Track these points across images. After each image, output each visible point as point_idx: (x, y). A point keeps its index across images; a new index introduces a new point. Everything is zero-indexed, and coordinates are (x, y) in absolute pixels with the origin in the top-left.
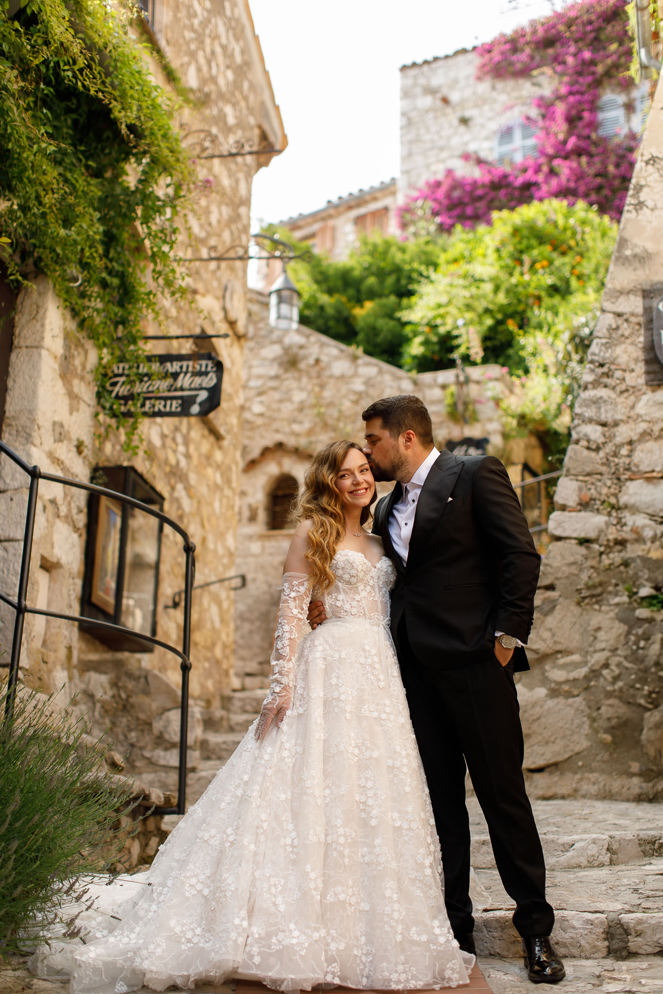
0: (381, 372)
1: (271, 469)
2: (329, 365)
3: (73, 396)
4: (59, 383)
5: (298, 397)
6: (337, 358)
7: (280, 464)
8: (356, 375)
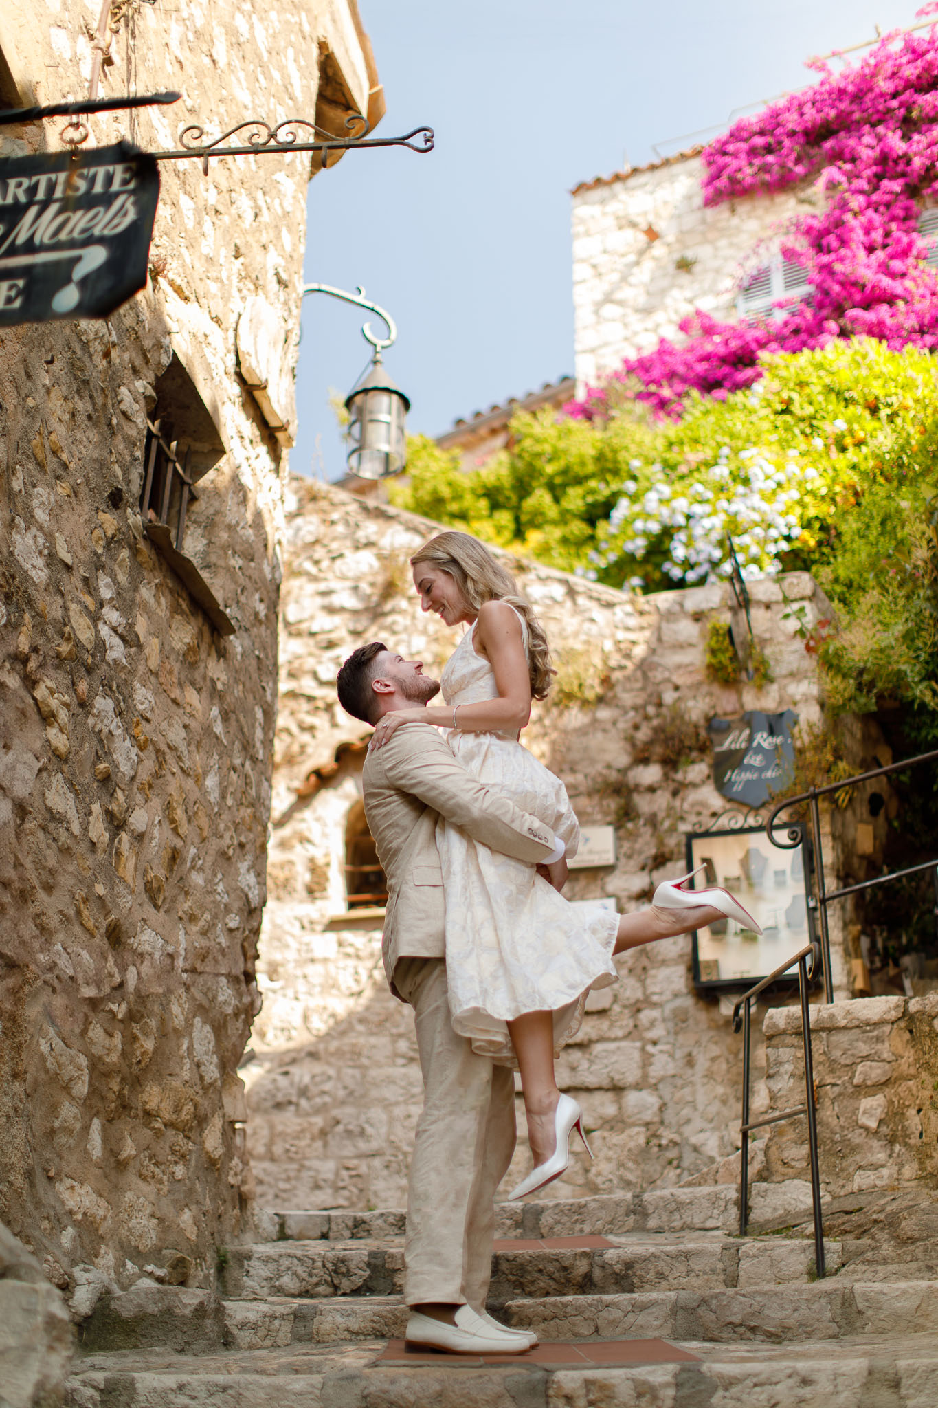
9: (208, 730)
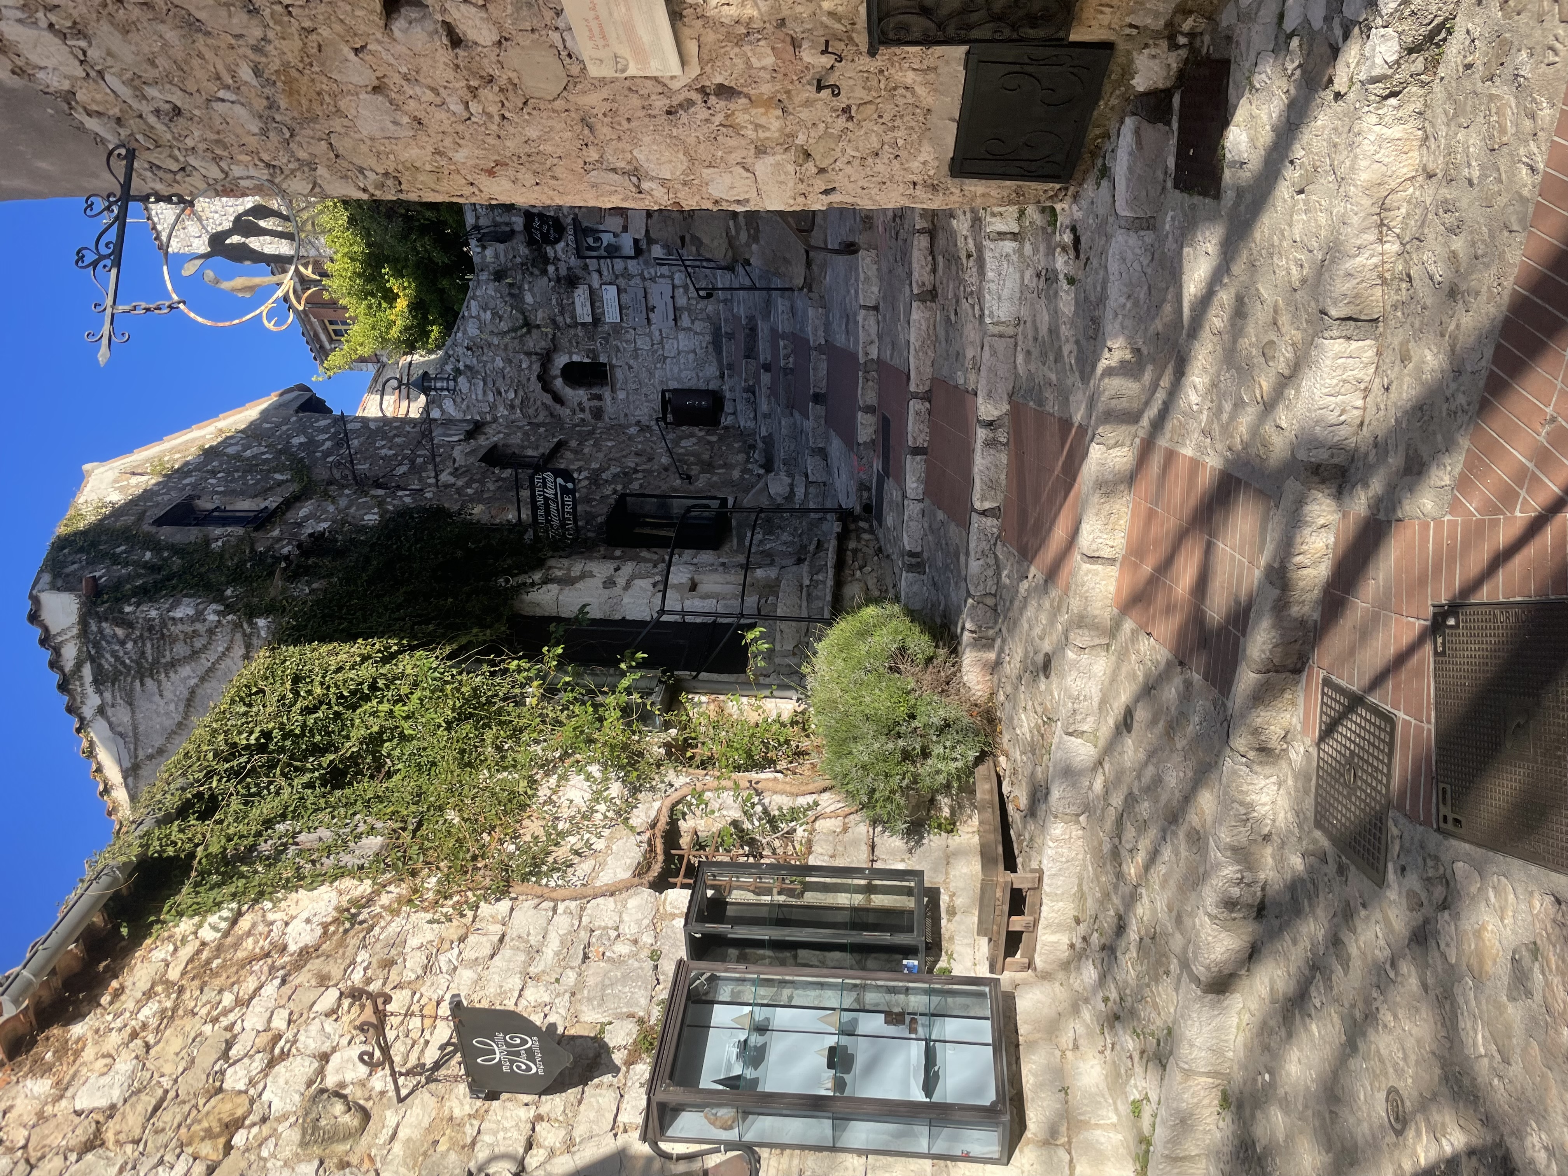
0: (474, 298)
1: (559, 383)
2: (471, 339)
3: (583, 576)
4: (577, 585)
5: (499, 363)
6: (465, 332)
7: (555, 377)
8: (478, 317)
9: (594, 445)
